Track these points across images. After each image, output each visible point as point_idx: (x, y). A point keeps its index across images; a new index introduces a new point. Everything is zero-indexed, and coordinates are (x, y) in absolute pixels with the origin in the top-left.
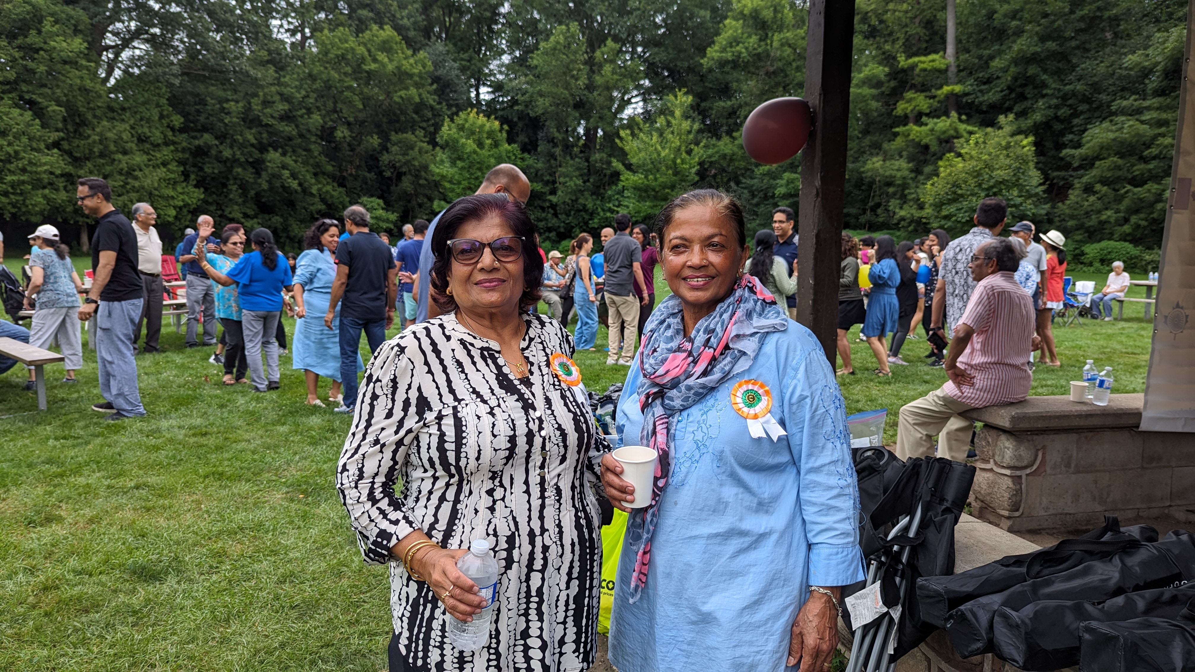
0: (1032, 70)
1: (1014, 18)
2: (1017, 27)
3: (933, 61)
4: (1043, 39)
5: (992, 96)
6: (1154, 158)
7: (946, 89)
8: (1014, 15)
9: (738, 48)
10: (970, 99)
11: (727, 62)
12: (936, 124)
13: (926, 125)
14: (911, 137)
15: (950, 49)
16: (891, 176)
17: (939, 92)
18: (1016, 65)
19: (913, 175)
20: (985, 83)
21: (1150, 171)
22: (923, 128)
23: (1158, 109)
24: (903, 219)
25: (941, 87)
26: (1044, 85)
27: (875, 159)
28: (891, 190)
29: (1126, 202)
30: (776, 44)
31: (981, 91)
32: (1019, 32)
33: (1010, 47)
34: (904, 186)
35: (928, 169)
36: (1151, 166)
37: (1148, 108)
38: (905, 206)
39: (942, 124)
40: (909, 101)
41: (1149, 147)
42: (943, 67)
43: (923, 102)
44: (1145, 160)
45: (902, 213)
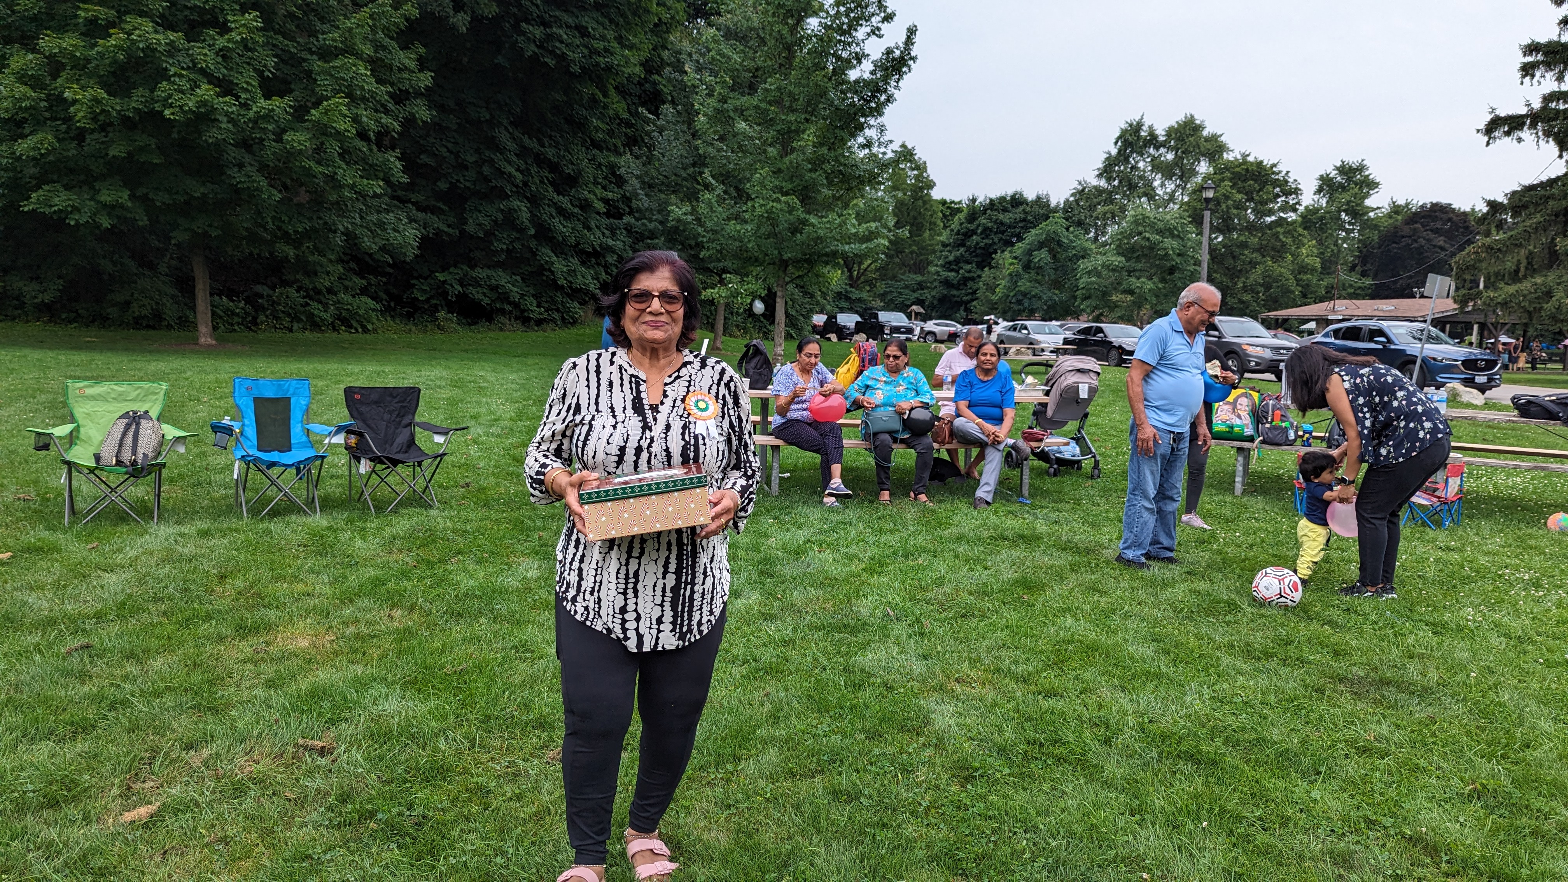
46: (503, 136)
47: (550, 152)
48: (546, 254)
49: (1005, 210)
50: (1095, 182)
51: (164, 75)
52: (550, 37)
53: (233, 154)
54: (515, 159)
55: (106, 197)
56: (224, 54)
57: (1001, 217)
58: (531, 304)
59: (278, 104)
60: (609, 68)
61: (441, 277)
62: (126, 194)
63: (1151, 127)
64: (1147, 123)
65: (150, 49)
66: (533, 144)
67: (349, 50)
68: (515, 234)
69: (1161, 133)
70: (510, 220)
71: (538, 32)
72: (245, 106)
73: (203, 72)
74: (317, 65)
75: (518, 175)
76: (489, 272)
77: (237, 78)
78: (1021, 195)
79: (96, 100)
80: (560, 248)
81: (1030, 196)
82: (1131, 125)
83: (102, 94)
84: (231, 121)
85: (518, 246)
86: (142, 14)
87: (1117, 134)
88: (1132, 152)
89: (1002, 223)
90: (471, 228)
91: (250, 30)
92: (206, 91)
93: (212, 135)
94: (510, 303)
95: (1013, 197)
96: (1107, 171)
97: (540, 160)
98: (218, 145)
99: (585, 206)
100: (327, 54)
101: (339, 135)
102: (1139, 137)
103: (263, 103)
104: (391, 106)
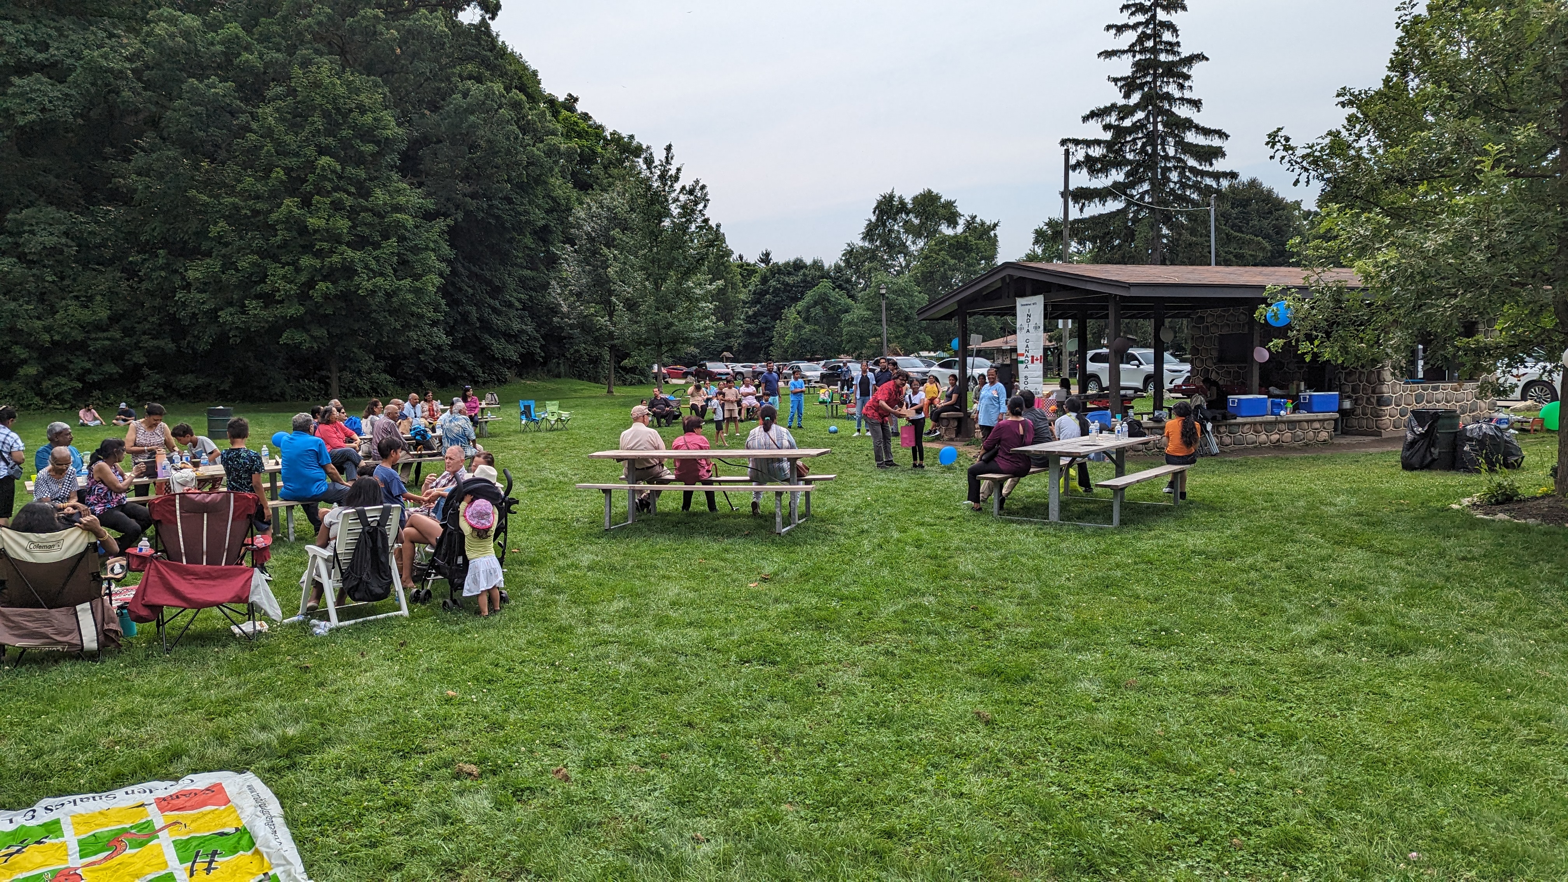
47: (488, 274)
48: (487, 338)
49: (789, 274)
50: (861, 244)
57: (787, 279)
58: (480, 372)
63: (900, 198)
64: (897, 194)
68: (467, 328)
69: (908, 200)
78: (801, 261)
80: (496, 333)
81: (808, 261)
82: (885, 197)
87: (875, 205)
88: (888, 218)
89: (788, 284)
95: (795, 263)
96: (869, 234)
99: (510, 305)
102: (892, 206)
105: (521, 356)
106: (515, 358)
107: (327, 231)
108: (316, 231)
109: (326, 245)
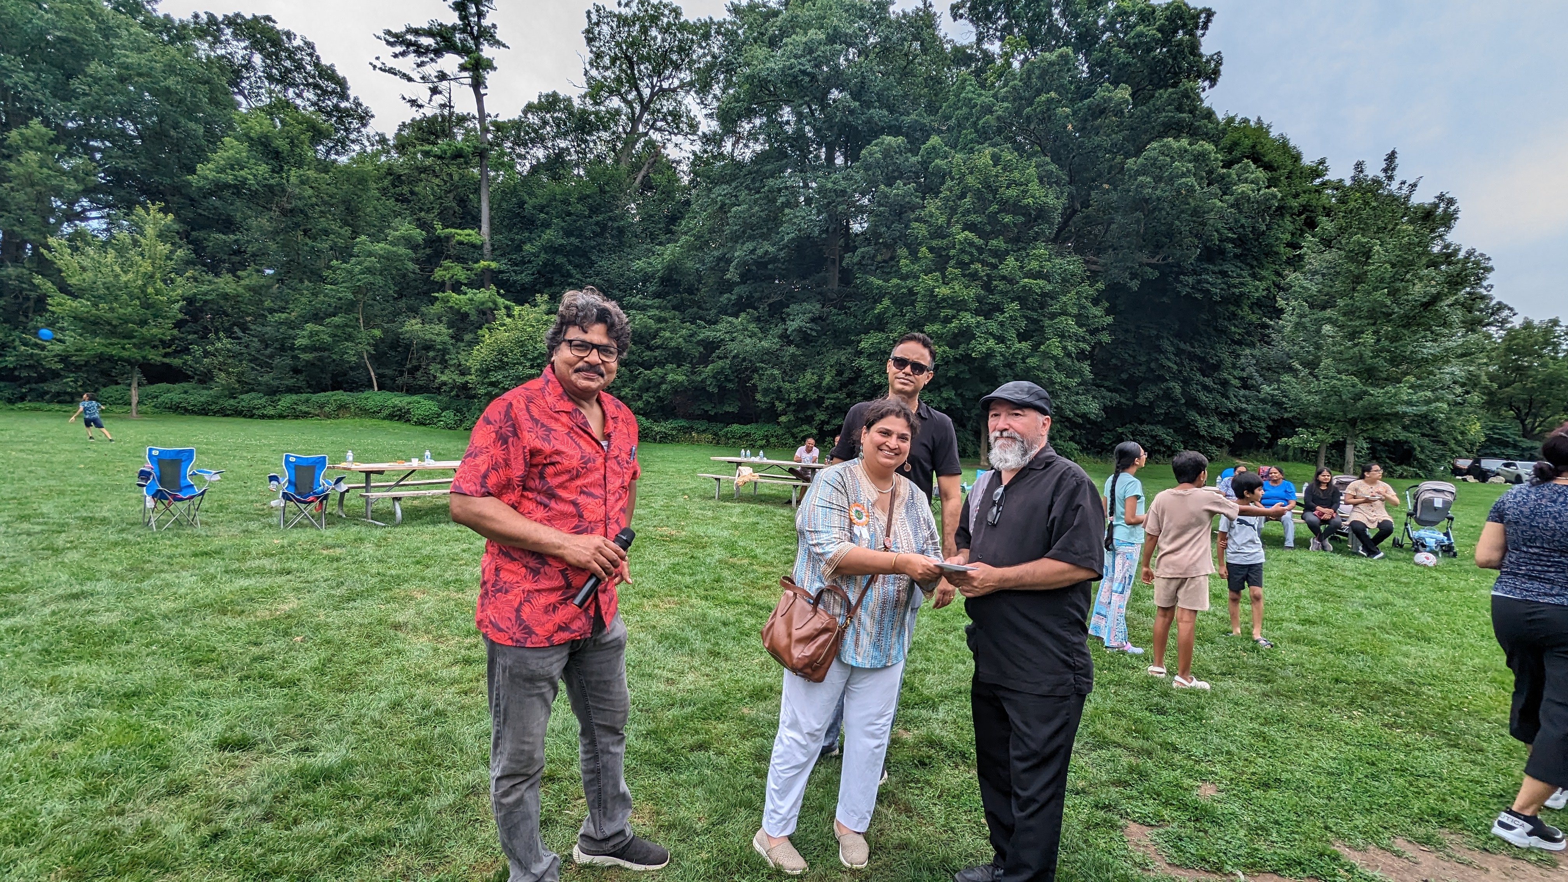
0: (560, 260)
1: (541, 211)
2: (545, 219)
3: (469, 235)
4: (568, 233)
5: (524, 278)
6: (657, 347)
7: (483, 263)
8: (542, 209)
9: (241, 172)
10: (505, 276)
11: (227, 186)
12: (475, 294)
13: (465, 294)
14: (450, 304)
15: (485, 227)
16: (431, 340)
17: (476, 265)
18: (546, 252)
19: (453, 341)
20: (517, 265)
21: (655, 358)
22: (462, 296)
23: (657, 308)
24: (444, 384)
25: (477, 261)
26: (570, 276)
27: (413, 321)
28: (431, 354)
29: (639, 382)
30: (293, 179)
31: (515, 271)
32: (547, 225)
33: (540, 237)
34: (445, 351)
35: (468, 337)
36: (656, 354)
37: (651, 307)
38: (446, 371)
39: (483, 295)
40: (447, 269)
41: (654, 338)
42: (479, 243)
43: (460, 273)
44: (649, 348)
45: (444, 378)
46: (1166, 345)
47: (1198, 351)
48: (1193, 415)
51: (973, 337)
52: (1199, 282)
53: (1002, 370)
54: (1173, 357)
55: (945, 395)
56: (1002, 324)
59: (1025, 346)
60: (1242, 294)
61: (1120, 430)
62: (953, 393)
65: (969, 326)
66: (1188, 348)
67: (1064, 313)
68: (1172, 403)
70: (1167, 395)
71: (1191, 280)
72: (1010, 348)
73: (991, 334)
74: (1047, 322)
75: (1175, 367)
76: (1152, 427)
77: (1006, 335)
79: (944, 352)
80: (1203, 411)
83: (947, 348)
84: (1002, 355)
85: (1172, 410)
86: (966, 311)
90: (1140, 400)
91: (1014, 311)
92: (991, 343)
93: (993, 363)
94: (1165, 446)
97: (1192, 357)
98: (996, 368)
99: (1225, 383)
100: (1053, 316)
101: (1054, 357)
103: (1018, 345)
104: (1088, 337)
105: (1236, 436)
106: (1229, 436)
107: (952, 298)
108: (943, 300)
109: (950, 312)
